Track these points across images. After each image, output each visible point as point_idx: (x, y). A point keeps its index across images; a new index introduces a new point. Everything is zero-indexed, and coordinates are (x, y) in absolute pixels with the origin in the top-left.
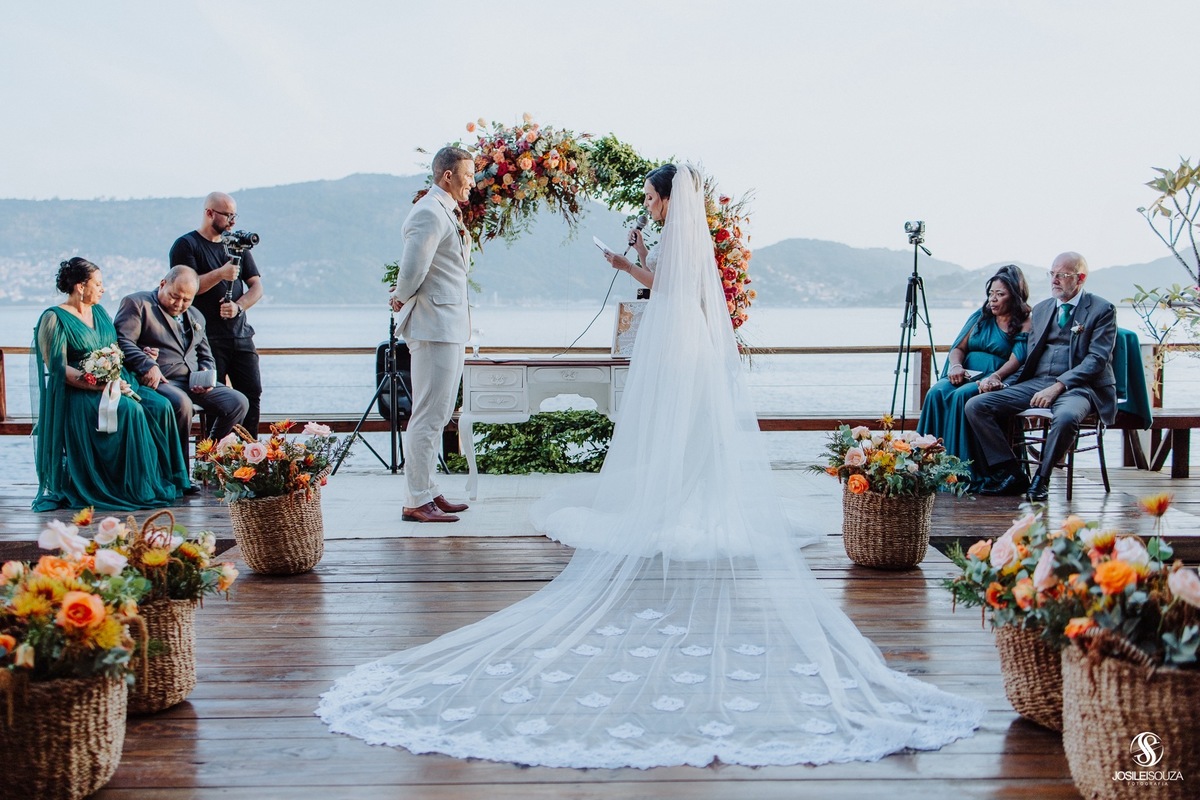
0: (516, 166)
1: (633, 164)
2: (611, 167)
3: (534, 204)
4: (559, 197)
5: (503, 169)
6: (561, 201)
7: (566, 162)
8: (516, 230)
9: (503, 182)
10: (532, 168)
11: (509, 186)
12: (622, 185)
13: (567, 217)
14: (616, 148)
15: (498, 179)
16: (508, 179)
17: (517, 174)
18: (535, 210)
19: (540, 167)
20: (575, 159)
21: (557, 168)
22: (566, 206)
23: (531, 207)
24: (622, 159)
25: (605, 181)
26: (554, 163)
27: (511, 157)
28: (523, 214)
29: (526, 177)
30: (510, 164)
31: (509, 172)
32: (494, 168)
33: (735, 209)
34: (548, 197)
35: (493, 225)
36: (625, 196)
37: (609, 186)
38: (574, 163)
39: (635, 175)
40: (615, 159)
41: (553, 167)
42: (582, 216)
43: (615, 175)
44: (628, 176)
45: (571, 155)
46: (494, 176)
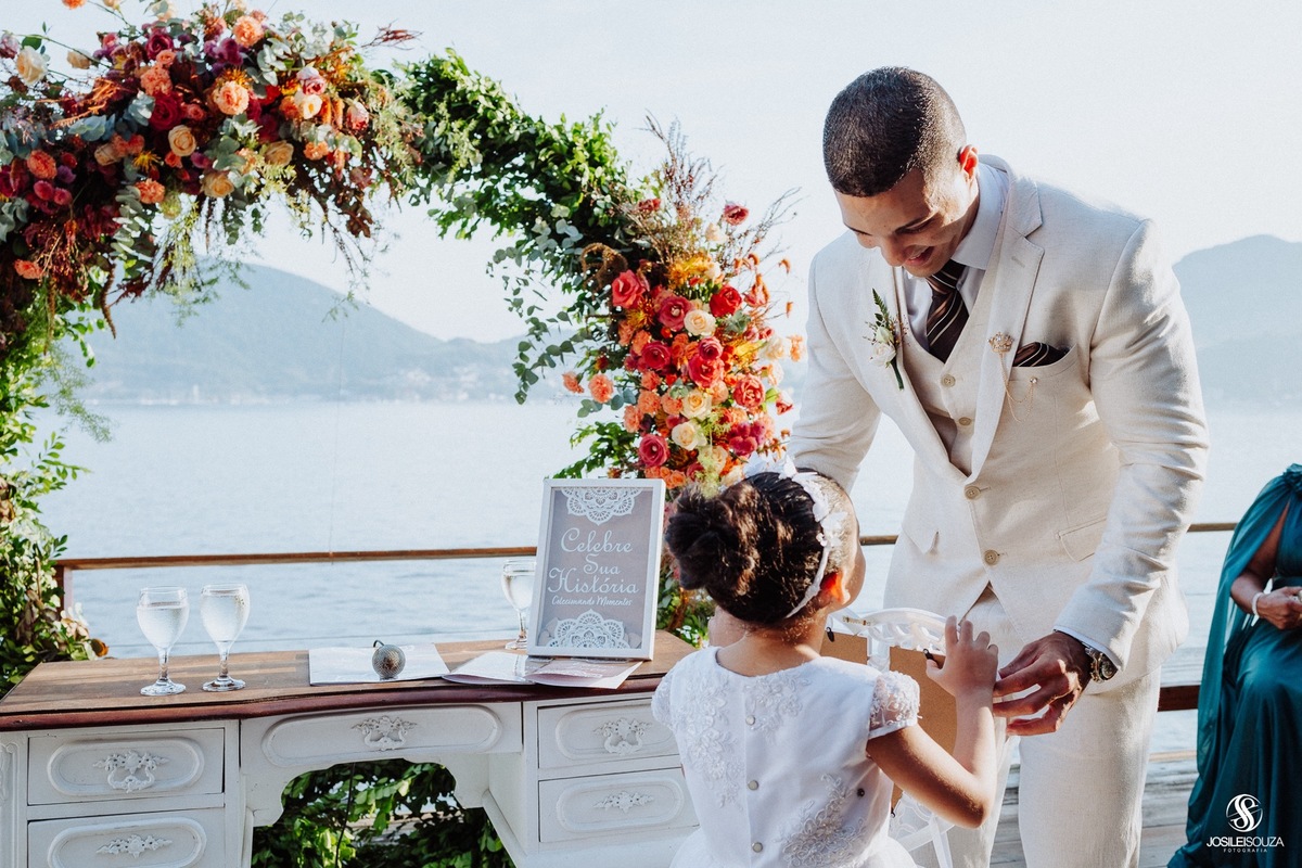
0: (202, 106)
1: (505, 125)
2: (456, 125)
3: (256, 214)
4: (322, 199)
5: (167, 112)
6: (325, 208)
7: (341, 105)
8: (206, 277)
9: (169, 149)
10: (251, 113)
11: (186, 160)
12: (478, 176)
13: (341, 245)
14: (465, 83)
15: (155, 137)
16: (181, 140)
17: (209, 126)
18: (257, 227)
19: (273, 117)
20: (364, 100)
21: (318, 119)
22: (340, 220)
23: (247, 217)
24: (480, 111)
25: (435, 162)
26: (310, 104)
27: (194, 81)
28: (225, 237)
29: (234, 135)
30: (188, 99)
31: (185, 122)
32: (142, 108)
33: (751, 237)
34: (291, 192)
35: (141, 263)
36: (484, 203)
37: (452, 174)
38: (359, 111)
39: (511, 150)
40: (464, 109)
41: (307, 115)
42: (381, 245)
43: (466, 150)
44: (496, 152)
45: (351, 90)
46: (142, 130)
